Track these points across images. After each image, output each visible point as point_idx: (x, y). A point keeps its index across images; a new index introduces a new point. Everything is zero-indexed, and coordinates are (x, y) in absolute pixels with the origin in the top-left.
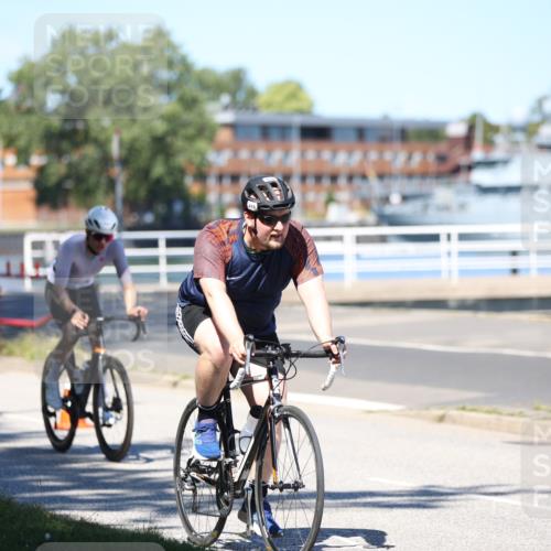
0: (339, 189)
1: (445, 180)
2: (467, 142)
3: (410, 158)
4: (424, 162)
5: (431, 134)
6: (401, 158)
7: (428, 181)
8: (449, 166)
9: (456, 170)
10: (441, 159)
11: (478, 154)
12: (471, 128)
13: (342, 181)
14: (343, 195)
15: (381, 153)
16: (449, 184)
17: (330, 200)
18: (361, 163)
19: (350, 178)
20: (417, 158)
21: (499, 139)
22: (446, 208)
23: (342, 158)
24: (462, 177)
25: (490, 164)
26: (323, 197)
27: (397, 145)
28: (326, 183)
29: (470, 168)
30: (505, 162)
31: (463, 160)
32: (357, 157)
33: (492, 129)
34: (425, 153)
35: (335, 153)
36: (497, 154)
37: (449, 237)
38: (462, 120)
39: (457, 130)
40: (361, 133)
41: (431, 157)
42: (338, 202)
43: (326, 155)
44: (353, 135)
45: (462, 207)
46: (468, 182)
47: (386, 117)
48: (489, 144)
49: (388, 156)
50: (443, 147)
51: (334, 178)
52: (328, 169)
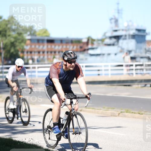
0: (56, 55)
1: (82, 53)
2: (87, 43)
3: (73, 47)
4: (77, 48)
5: (79, 41)
6: (71, 47)
7: (78, 53)
8: (83, 49)
9: (85, 50)
10: (81, 47)
11: (90, 46)
12: (88, 40)
13: (57, 53)
14: (57, 56)
15: (66, 46)
16: (83, 54)
17: (54, 58)
18: (62, 48)
19: (59, 52)
20: (75, 47)
21: (95, 43)
22: (82, 59)
23: (57, 47)
24: (86, 52)
25: (93, 49)
26: (52, 57)
27: (70, 44)
28: (53, 53)
29: (88, 50)
30: (96, 48)
31: (86, 48)
32: (61, 47)
33: (93, 40)
34: (77, 46)
35: (55, 46)
36: (95, 46)
37: (83, 66)
38: (86, 38)
39: (85, 40)
40: (62, 41)
41: (79, 47)
42: (56, 58)
43: (53, 47)
44: (59, 42)
45: (86, 59)
46: (87, 53)
47: (67, 38)
48: (92, 44)
49: (68, 47)
50: (81, 45)
51: (55, 52)
52: (53, 50)
